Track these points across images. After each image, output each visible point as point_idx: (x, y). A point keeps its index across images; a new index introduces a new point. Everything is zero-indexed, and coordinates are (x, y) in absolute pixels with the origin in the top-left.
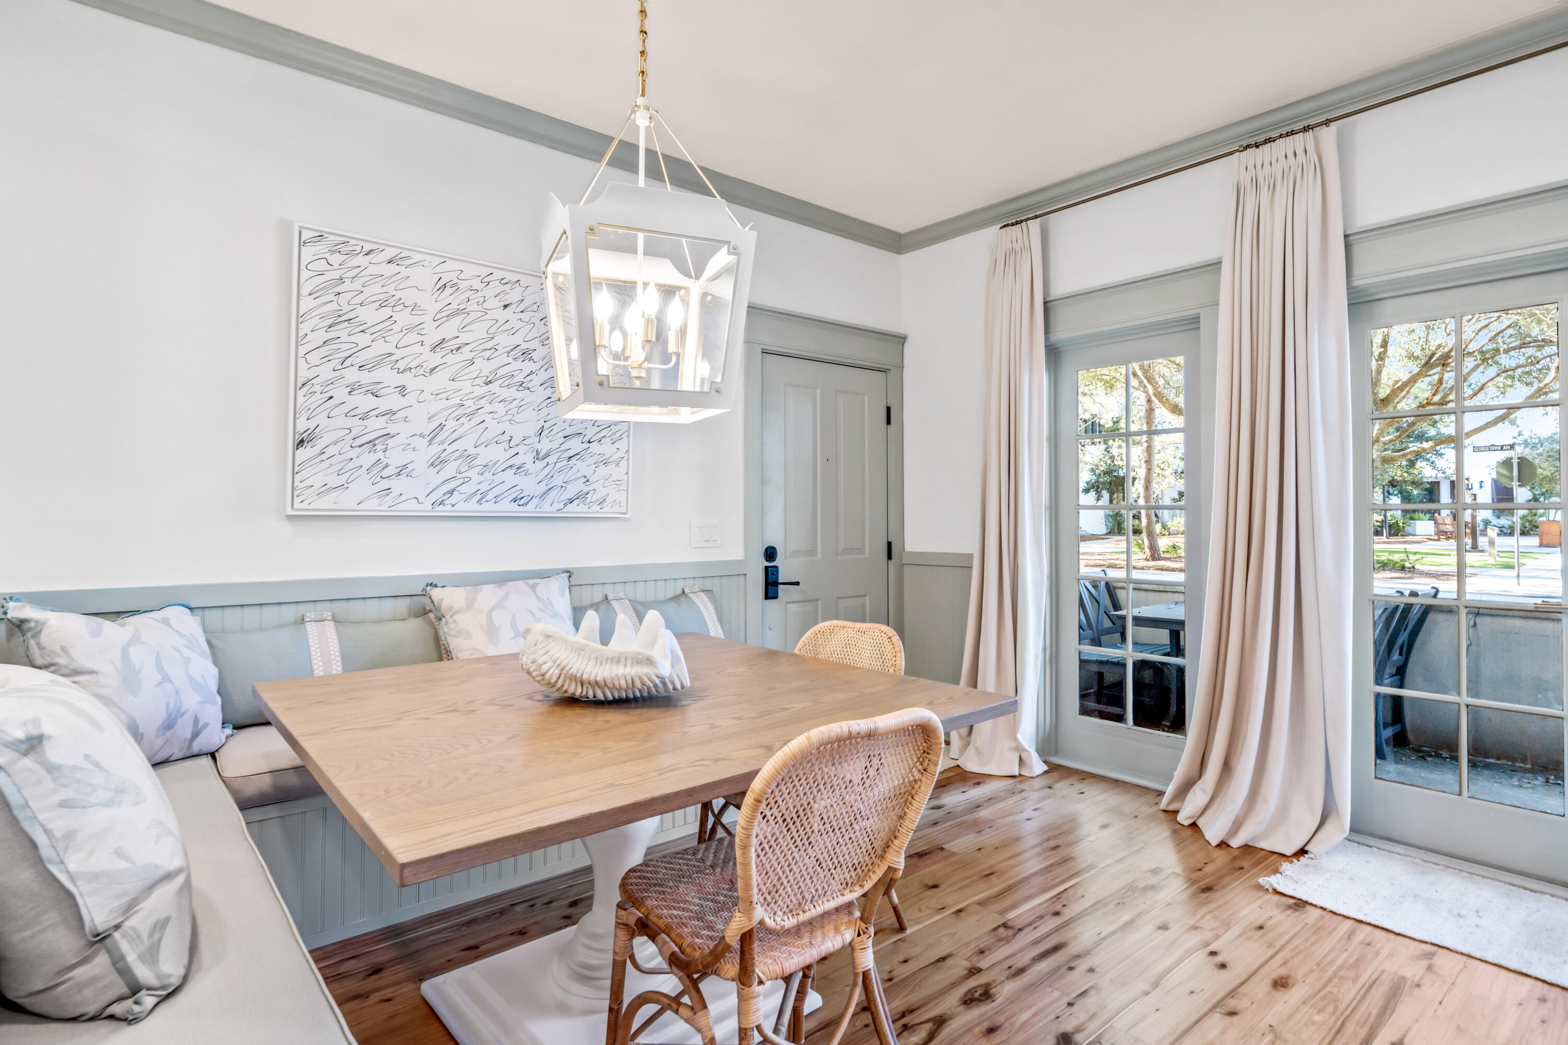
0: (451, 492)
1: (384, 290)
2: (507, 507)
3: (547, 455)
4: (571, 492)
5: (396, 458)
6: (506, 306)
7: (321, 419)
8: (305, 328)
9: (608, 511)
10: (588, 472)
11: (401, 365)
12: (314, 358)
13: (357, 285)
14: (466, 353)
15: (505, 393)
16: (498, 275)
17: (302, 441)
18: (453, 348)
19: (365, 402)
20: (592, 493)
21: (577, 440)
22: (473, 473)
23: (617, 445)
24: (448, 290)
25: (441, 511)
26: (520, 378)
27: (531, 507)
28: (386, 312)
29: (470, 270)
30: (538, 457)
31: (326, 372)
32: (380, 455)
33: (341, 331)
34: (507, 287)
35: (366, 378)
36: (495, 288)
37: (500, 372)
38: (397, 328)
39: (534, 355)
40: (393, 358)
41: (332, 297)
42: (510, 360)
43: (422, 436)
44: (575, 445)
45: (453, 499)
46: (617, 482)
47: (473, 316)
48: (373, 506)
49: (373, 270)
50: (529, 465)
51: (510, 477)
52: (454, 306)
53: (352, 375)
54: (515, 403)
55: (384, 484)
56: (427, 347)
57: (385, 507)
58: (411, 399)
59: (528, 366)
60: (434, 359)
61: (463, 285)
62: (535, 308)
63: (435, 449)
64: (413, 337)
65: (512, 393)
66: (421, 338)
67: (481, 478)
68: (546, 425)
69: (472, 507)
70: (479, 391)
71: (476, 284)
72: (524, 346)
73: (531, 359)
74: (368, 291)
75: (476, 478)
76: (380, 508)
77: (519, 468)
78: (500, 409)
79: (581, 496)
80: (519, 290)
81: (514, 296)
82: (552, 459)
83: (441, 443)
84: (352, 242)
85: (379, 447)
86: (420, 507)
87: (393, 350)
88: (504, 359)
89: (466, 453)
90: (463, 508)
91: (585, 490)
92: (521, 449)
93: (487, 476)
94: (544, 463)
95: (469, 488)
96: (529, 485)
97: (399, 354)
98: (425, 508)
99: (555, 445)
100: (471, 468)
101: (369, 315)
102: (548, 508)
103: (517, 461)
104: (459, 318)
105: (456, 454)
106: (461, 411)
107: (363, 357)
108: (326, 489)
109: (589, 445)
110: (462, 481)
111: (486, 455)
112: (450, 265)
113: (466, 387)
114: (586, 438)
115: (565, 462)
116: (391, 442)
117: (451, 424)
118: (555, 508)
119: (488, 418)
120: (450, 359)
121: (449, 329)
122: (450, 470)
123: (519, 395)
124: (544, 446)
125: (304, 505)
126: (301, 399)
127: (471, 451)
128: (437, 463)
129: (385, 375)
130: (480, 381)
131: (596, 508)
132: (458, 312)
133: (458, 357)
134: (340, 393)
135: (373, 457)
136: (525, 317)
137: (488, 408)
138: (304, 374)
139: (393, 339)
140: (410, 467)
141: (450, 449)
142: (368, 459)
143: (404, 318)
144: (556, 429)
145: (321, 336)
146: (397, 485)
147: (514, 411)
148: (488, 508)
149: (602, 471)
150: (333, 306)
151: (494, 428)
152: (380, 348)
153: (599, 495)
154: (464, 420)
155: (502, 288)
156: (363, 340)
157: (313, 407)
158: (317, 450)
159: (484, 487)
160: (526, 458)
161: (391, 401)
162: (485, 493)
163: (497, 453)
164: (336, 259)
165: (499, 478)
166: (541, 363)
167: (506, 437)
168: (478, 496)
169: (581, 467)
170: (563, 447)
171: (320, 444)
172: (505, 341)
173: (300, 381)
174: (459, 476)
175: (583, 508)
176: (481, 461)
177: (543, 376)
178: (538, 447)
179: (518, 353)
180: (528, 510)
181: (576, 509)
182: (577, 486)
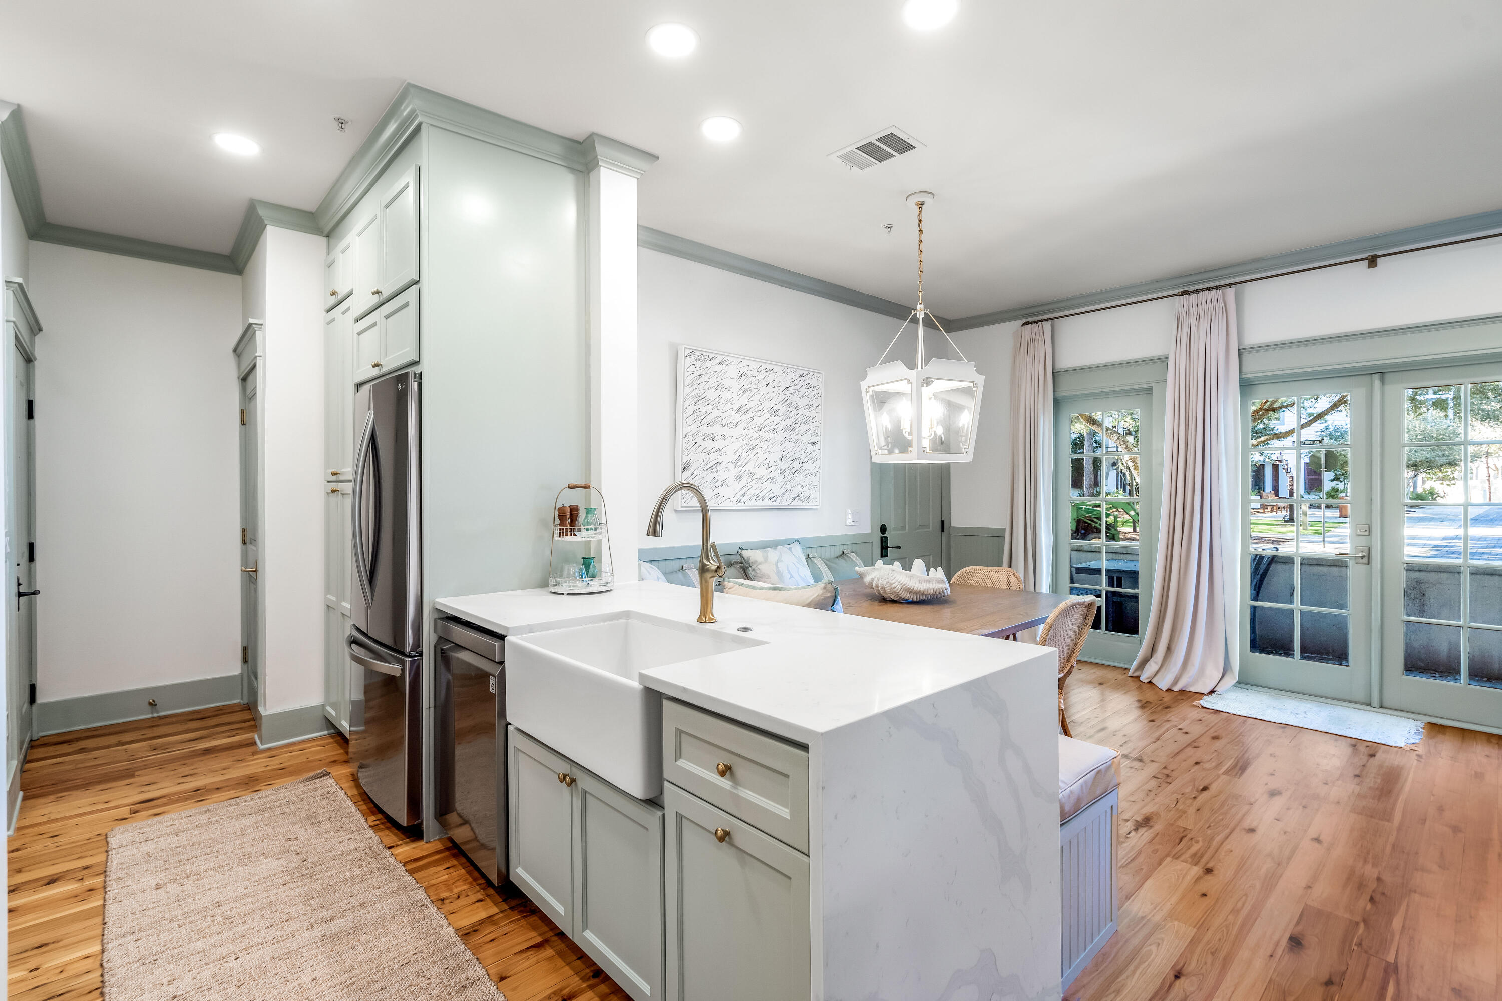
0: (744, 495)
1: (718, 380)
2: (767, 503)
3: (784, 472)
4: (794, 494)
5: (722, 476)
6: (767, 385)
7: (692, 456)
8: (687, 404)
9: (811, 504)
10: (802, 481)
11: (724, 423)
12: (690, 421)
13: (706, 379)
14: (750, 414)
17: (685, 468)
18: (745, 411)
19: (709, 444)
20: (803, 493)
21: (797, 462)
22: (753, 484)
24: (744, 378)
25: (741, 506)
26: (772, 427)
27: (777, 503)
28: (718, 392)
29: (753, 365)
30: (780, 473)
31: (694, 429)
32: (715, 474)
33: (700, 405)
34: (768, 373)
35: (710, 431)
36: (763, 374)
37: (765, 424)
38: (722, 401)
40: (720, 419)
41: (696, 386)
43: (732, 463)
44: (796, 465)
45: (746, 498)
46: (815, 487)
47: (753, 392)
49: (714, 369)
50: (777, 478)
51: (768, 485)
52: (746, 387)
53: (705, 430)
56: (735, 412)
58: (727, 442)
59: (777, 419)
60: (737, 418)
61: (749, 374)
62: (779, 385)
63: (738, 470)
64: (729, 406)
65: (769, 435)
66: (732, 406)
67: (756, 486)
68: (784, 454)
70: (756, 435)
71: (756, 374)
72: (775, 408)
73: (778, 415)
74: (711, 381)
75: (754, 486)
76: (715, 505)
77: (772, 480)
78: (764, 444)
79: (799, 495)
80: (773, 375)
82: (786, 474)
83: (740, 467)
84: (705, 354)
85: (715, 470)
86: (732, 504)
87: (720, 414)
88: (766, 416)
89: (750, 472)
90: (751, 504)
91: (801, 491)
92: (773, 469)
93: (759, 484)
94: (783, 476)
95: (751, 492)
96: (777, 490)
97: (723, 416)
98: (732, 505)
99: (787, 466)
100: (752, 480)
101: (712, 395)
102: (785, 503)
103: (771, 476)
104: (747, 394)
105: (746, 473)
106: (748, 447)
107: (709, 419)
109: (802, 465)
110: (748, 488)
111: (758, 473)
112: (745, 363)
113: (749, 432)
114: (801, 461)
115: (792, 476)
116: (720, 467)
117: (744, 455)
118: (787, 503)
119: (758, 450)
120: (744, 417)
121: (743, 401)
122: (743, 482)
123: (772, 437)
124: (783, 466)
126: (685, 445)
127: (752, 471)
128: (738, 478)
129: (718, 429)
130: (756, 430)
131: (805, 502)
132: (747, 390)
133: (747, 416)
134: (699, 440)
135: (713, 476)
136: (775, 390)
137: (760, 445)
138: (687, 430)
139: (721, 408)
140: (727, 481)
141: (744, 469)
142: (710, 477)
143: (726, 395)
144: (788, 456)
145: (693, 408)
146: (722, 491)
147: (770, 446)
148: (760, 504)
149: (809, 480)
150: (697, 391)
151: (762, 457)
152: (716, 413)
153: (807, 494)
154: (749, 453)
155: (766, 374)
156: (709, 409)
157: (689, 448)
158: (690, 473)
159: (758, 491)
160: (775, 474)
161: (720, 444)
162: (758, 495)
163: (762, 472)
164: (698, 364)
165: (764, 486)
166: (782, 417)
167: (767, 462)
168: (755, 497)
169: (799, 478)
170: (791, 467)
171: (692, 469)
172: (767, 405)
173: (685, 434)
174: (747, 485)
175: (800, 503)
176: (756, 477)
177: (783, 425)
178: (780, 466)
179: (772, 411)
180: (776, 504)
181: (797, 503)
182: (797, 490)
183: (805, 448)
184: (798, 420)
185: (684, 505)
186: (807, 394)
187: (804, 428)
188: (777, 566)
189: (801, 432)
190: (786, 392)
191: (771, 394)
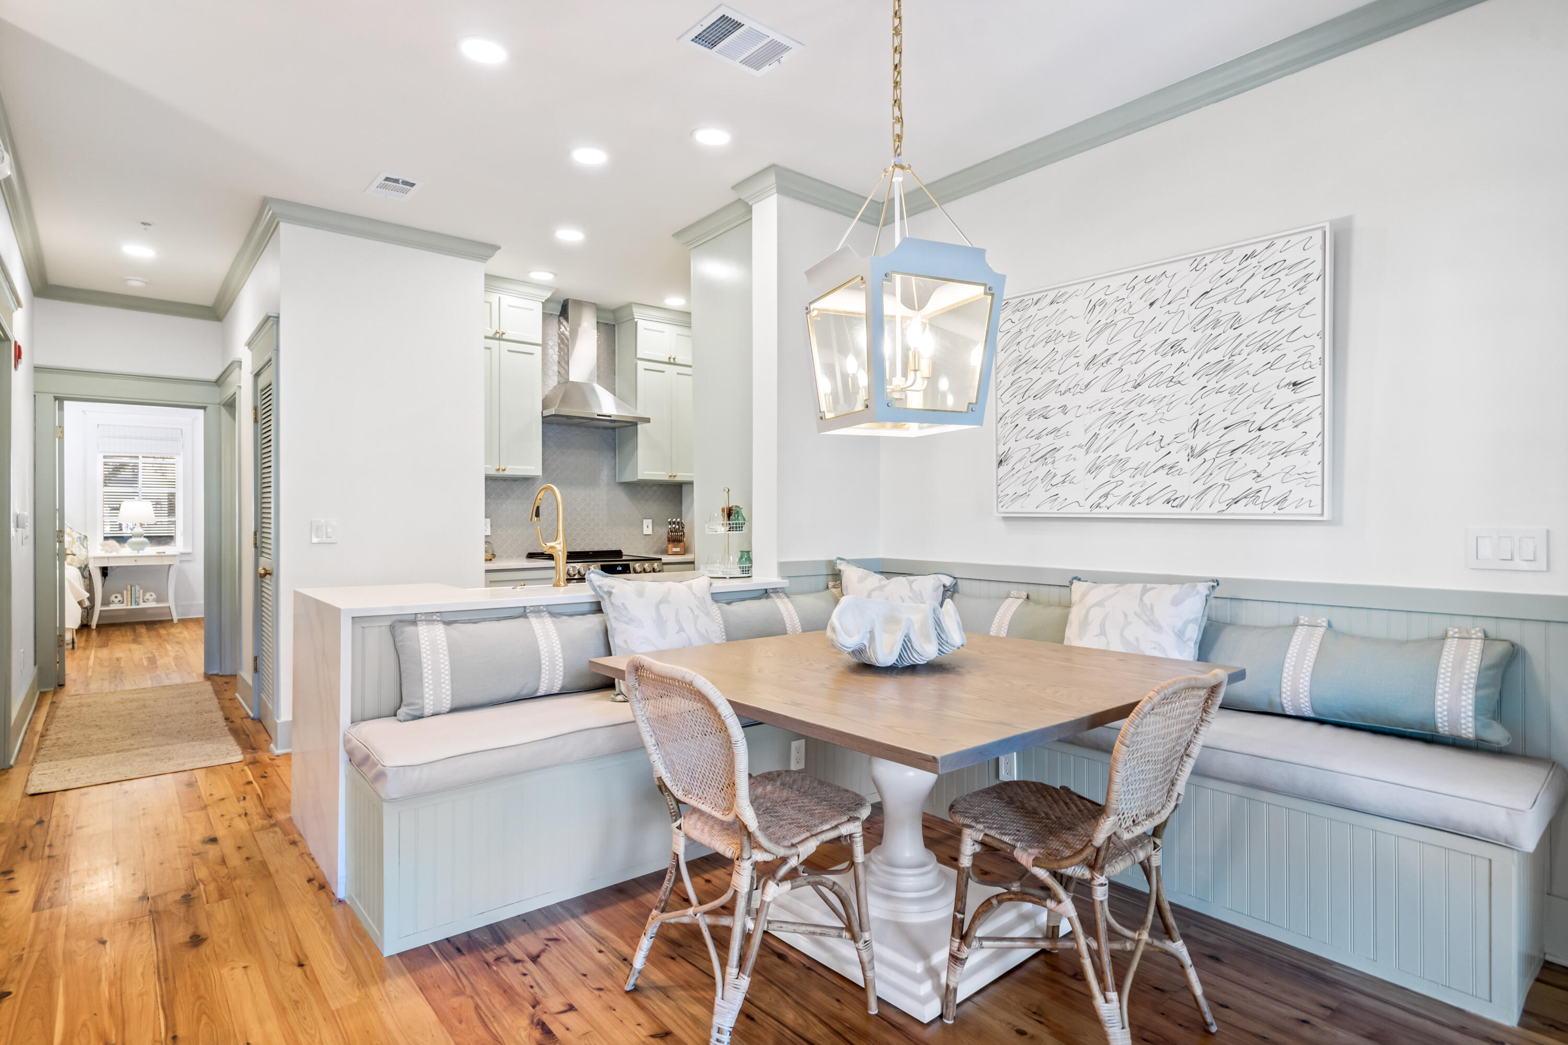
0: (1106, 495)
1: (1049, 328)
2: (1159, 509)
3: (1204, 451)
4: (1234, 492)
5: (1061, 468)
6: (1151, 304)
7: (1012, 443)
8: (1001, 375)
9: (1290, 511)
10: (1260, 466)
11: (1063, 388)
12: (1006, 398)
13: (1030, 332)
14: (1115, 361)
15: (1154, 393)
16: (1142, 275)
17: (1001, 461)
18: (1103, 361)
19: (1038, 424)
20: (1265, 491)
21: (1244, 429)
22: (1125, 476)
23: (1302, 428)
24: (1098, 308)
25: (1097, 513)
26: (1170, 373)
27: (1186, 508)
28: (1051, 346)
29: (1115, 282)
30: (1192, 454)
31: (1013, 407)
32: (1050, 467)
33: (1021, 373)
34: (1153, 284)
35: (1038, 404)
36: (1142, 288)
37: (1148, 373)
38: (1058, 357)
39: (1185, 345)
40: (1057, 383)
41: (1015, 347)
42: (1158, 357)
43: (1080, 446)
44: (1240, 435)
45: (1108, 502)
46: (1305, 476)
47: (1120, 325)
48: (1047, 509)
49: (1041, 314)
50: (1183, 464)
51: (1162, 478)
52: (1103, 322)
53: (1030, 404)
54: (1165, 401)
55: (1054, 491)
56: (1082, 366)
57: (1055, 510)
58: (1071, 415)
59: (1179, 358)
60: (1088, 376)
61: (1110, 299)
62: (1184, 294)
63: (1092, 456)
64: (1073, 361)
65: (1163, 390)
66: (1077, 360)
67: (1133, 481)
68: (1202, 418)
69: (1125, 510)
70: (1128, 396)
71: (1123, 293)
72: (1173, 338)
73: (1181, 350)
74: (1037, 334)
75: (1128, 481)
76: (1051, 511)
77: (1171, 468)
78: (1149, 409)
79: (1252, 495)
80: (1165, 281)
81: (1159, 291)
82: (1208, 455)
83: (1096, 451)
84: (1026, 298)
85: (1049, 460)
86: (1081, 510)
87: (1056, 376)
88: (1153, 358)
89: (1119, 458)
90: (1117, 510)
91: (1256, 487)
92: (1173, 448)
93: (1139, 478)
94: (1201, 459)
95: (1122, 491)
96: (1183, 485)
97: (1060, 379)
98: (1085, 511)
99: (1214, 438)
100: (1123, 471)
101: (1039, 353)
102: (1205, 509)
103: (1169, 461)
104: (1106, 335)
105: (1110, 460)
106: (1113, 418)
107: (1036, 388)
108: (1017, 497)
109: (1259, 433)
110: (1115, 485)
111: (1136, 458)
112: (1100, 284)
113: (1116, 394)
114: (1256, 425)
115: (1227, 457)
116: (1058, 455)
117: (1104, 432)
118: (1217, 507)
119: (1137, 421)
120: (1102, 371)
121: (1099, 345)
122: (1104, 475)
123: (1168, 391)
124: (1200, 441)
125: (1004, 509)
126: (1000, 430)
127: (1123, 455)
128: (1093, 469)
129: (1054, 400)
130: (1129, 386)
131: (1271, 509)
132: (1107, 326)
133: (1109, 368)
134: (1022, 421)
135: (1045, 469)
136: (1172, 308)
137: (1138, 411)
138: (1002, 411)
139: (1056, 368)
140: (1072, 475)
141: (1104, 456)
142: (1042, 471)
143: (1063, 346)
144: (1214, 420)
145: (1011, 379)
146: (1064, 491)
147: (1164, 410)
148: (1141, 510)
149: (1280, 462)
150: (1016, 354)
151: (1144, 430)
152: (1048, 377)
153: (1278, 491)
154: (1115, 426)
155: (1147, 287)
156: (1035, 374)
157: (1006, 434)
158: (1010, 467)
159: (1136, 489)
160: (1179, 456)
161: (1057, 420)
162: (1137, 496)
163: (1149, 455)
164: (1015, 318)
165: (1150, 480)
166: (1194, 351)
167: (1157, 437)
168: (1131, 499)
169: (1249, 461)
170: (1224, 440)
171: (1011, 462)
172: (1152, 340)
173: (999, 416)
174: (1113, 480)
175: (1257, 509)
176: (1132, 464)
177: (1196, 365)
178: (1192, 442)
179: (1166, 347)
180: (1185, 511)
181: (1238, 510)
182: (1248, 483)
183: (1268, 397)
184: (1243, 346)
185: (1001, 510)
186: (1267, 288)
187: (1259, 359)
188: (1088, 611)
189: (1252, 370)
190: (1204, 302)
191: (1162, 318)
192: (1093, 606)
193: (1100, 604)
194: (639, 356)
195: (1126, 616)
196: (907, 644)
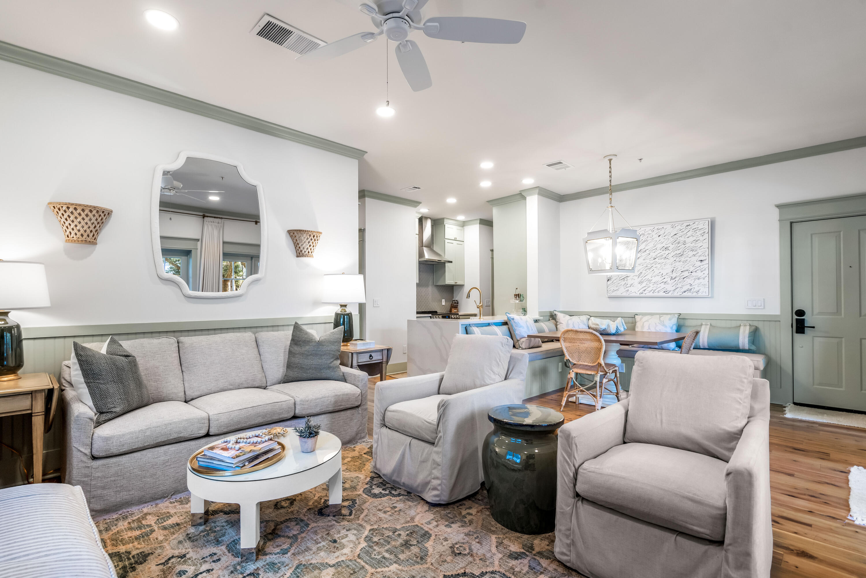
0: (645, 290)
2: (662, 294)
3: (675, 278)
4: (684, 289)
5: (630, 282)
6: (659, 236)
9: (700, 294)
10: (691, 282)
14: (648, 252)
15: (660, 261)
16: (656, 228)
17: (608, 280)
18: (644, 251)
20: (693, 289)
22: (651, 285)
23: (703, 272)
24: (642, 236)
25: (642, 295)
26: (665, 256)
27: (670, 294)
29: (648, 229)
30: (672, 279)
36: (656, 231)
37: (658, 255)
39: (669, 248)
42: (661, 251)
43: (636, 276)
44: (686, 274)
45: (646, 292)
46: (704, 285)
47: (649, 241)
48: (625, 294)
50: (669, 281)
51: (663, 286)
52: (644, 240)
54: (663, 263)
55: (627, 289)
57: (627, 295)
59: (667, 252)
60: (639, 255)
61: (646, 234)
62: (669, 234)
63: (640, 279)
65: (663, 260)
67: (653, 286)
68: (675, 269)
69: (651, 294)
70: (652, 262)
71: (650, 232)
72: (666, 246)
75: (652, 286)
78: (659, 266)
79: (689, 290)
80: (663, 230)
81: (661, 232)
83: (641, 277)
85: (625, 280)
86: (637, 294)
88: (660, 251)
90: (648, 294)
91: (690, 288)
92: (666, 277)
93: (655, 285)
94: (674, 280)
95: (650, 289)
96: (669, 287)
98: (638, 295)
99: (678, 274)
100: (650, 283)
102: (676, 294)
103: (664, 280)
104: (645, 243)
106: (647, 268)
108: (614, 291)
111: (654, 280)
113: (648, 261)
114: (690, 271)
115: (682, 280)
116: (628, 278)
117: (644, 272)
118: (679, 293)
119: (655, 269)
120: (643, 254)
122: (644, 284)
123: (664, 261)
124: (674, 275)
125: (609, 294)
127: (650, 279)
128: (641, 283)
130: (652, 259)
131: (695, 294)
132: (645, 241)
133: (646, 253)
135: (624, 282)
136: (666, 237)
137: (655, 266)
140: (633, 284)
141: (644, 279)
142: (623, 283)
144: (678, 270)
146: (630, 289)
147: (663, 266)
148: (656, 294)
149: (697, 281)
151: (657, 272)
153: (697, 289)
154: (648, 270)
155: (658, 231)
158: (611, 282)
159: (654, 289)
160: (668, 279)
162: (655, 290)
163: (658, 279)
165: (659, 286)
166: (672, 250)
167: (661, 274)
169: (688, 281)
170: (681, 275)
171: (612, 280)
172: (659, 246)
174: (647, 286)
175: (691, 294)
176: (653, 281)
177: (673, 254)
178: (672, 276)
179: (664, 248)
180: (669, 295)
181: (685, 294)
182: (688, 287)
183: (694, 264)
184: (686, 250)
185: (608, 294)
186: (693, 234)
187: (691, 253)
189: (689, 256)
190: (675, 237)
191: (662, 240)
192: (645, 322)
193: (647, 321)
194: (446, 238)
195: (656, 324)
196: (617, 328)
